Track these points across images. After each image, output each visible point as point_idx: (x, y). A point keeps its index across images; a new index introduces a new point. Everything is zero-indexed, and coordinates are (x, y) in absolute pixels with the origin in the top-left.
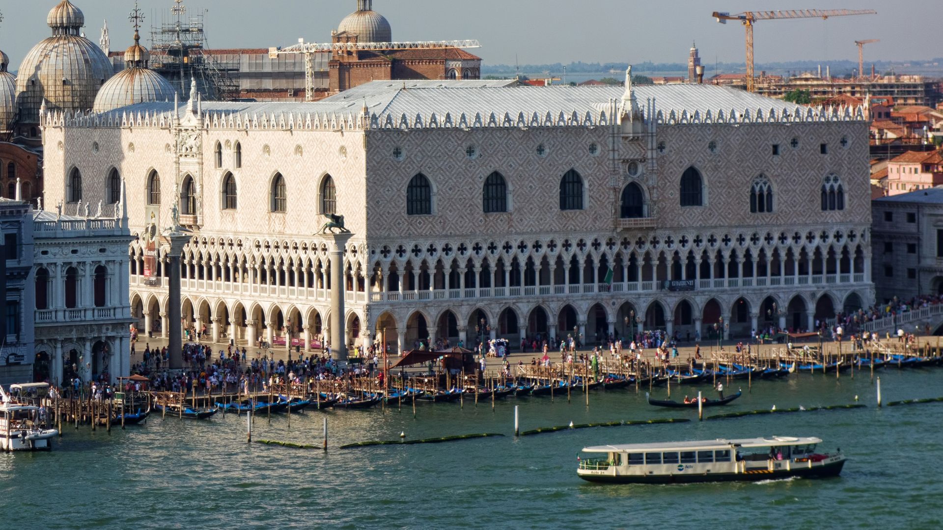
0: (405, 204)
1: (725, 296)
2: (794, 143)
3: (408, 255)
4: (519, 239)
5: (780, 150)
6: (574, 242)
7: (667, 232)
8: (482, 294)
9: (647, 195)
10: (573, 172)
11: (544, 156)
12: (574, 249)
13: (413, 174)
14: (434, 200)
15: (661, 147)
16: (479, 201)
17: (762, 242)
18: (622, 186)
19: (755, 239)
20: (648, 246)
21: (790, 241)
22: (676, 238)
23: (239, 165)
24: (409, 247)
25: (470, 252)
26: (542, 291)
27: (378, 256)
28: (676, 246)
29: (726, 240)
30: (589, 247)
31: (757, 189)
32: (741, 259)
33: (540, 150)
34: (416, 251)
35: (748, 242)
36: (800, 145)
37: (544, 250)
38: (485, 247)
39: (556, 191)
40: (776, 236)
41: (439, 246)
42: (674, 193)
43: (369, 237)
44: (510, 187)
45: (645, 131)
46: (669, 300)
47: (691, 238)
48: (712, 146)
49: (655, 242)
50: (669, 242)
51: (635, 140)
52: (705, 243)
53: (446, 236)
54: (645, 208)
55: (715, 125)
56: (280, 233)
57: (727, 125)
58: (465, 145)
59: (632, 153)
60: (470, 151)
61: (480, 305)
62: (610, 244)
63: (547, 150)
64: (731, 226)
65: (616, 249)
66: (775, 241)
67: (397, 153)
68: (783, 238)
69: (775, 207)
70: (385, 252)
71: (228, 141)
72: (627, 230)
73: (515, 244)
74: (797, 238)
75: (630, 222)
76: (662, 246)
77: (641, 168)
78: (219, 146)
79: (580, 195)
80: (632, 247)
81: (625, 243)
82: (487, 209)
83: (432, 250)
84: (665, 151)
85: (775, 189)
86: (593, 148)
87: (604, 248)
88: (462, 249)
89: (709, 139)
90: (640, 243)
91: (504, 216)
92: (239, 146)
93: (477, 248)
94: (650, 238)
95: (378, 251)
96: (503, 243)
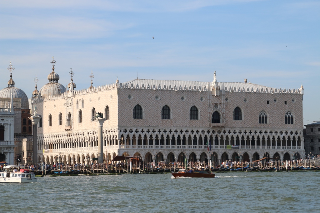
0: (133, 115)
1: (250, 152)
2: (275, 100)
3: (134, 133)
4: (175, 129)
5: (270, 102)
6: (195, 131)
7: (229, 129)
8: (161, 147)
9: (221, 116)
10: (194, 107)
11: (184, 100)
12: (195, 133)
13: (136, 104)
14: (144, 114)
15: (227, 99)
16: (160, 115)
17: (263, 134)
18: (212, 112)
19: (261, 132)
20: (222, 133)
21: (273, 134)
22: (232, 131)
23: (83, 107)
24: (134, 130)
25: (157, 133)
26: (183, 147)
27: (122, 133)
28: (232, 134)
29: (250, 132)
30: (200, 133)
31: (262, 115)
32: (256, 139)
33: (183, 98)
34: (137, 131)
35: (258, 134)
36: (277, 101)
37: (184, 133)
38: (162, 131)
39: (189, 113)
40: (269, 132)
41: (145, 130)
42: (231, 115)
43: (119, 126)
44: (171, 111)
45: (221, 94)
46: (230, 152)
47: (237, 131)
48: (245, 100)
49: (224, 132)
50: (230, 132)
51: (217, 96)
52: (243, 133)
53: (148, 127)
54: (221, 120)
55: (246, 93)
56: (94, 128)
57: (250, 93)
58: (155, 96)
59: (216, 101)
60: (157, 98)
61: (160, 151)
62: (208, 132)
63: (185, 99)
64: (252, 128)
65: (210, 134)
66: (268, 134)
67: (130, 97)
68: (271, 133)
69: (268, 122)
70: (125, 131)
71: (80, 99)
72: (214, 127)
73: (173, 131)
74: (276, 133)
75: (215, 124)
76: (227, 133)
77: (219, 106)
78: (78, 102)
79: (197, 115)
80: (216, 133)
81: (214, 132)
82: (163, 118)
83: (143, 131)
84: (228, 101)
85: (268, 116)
86: (202, 99)
87: (206, 133)
88: (154, 131)
89: (244, 97)
90: (219, 132)
91: (169, 120)
92: (83, 101)
93: (159, 131)
94: (223, 130)
95: (122, 131)
96: (169, 130)
